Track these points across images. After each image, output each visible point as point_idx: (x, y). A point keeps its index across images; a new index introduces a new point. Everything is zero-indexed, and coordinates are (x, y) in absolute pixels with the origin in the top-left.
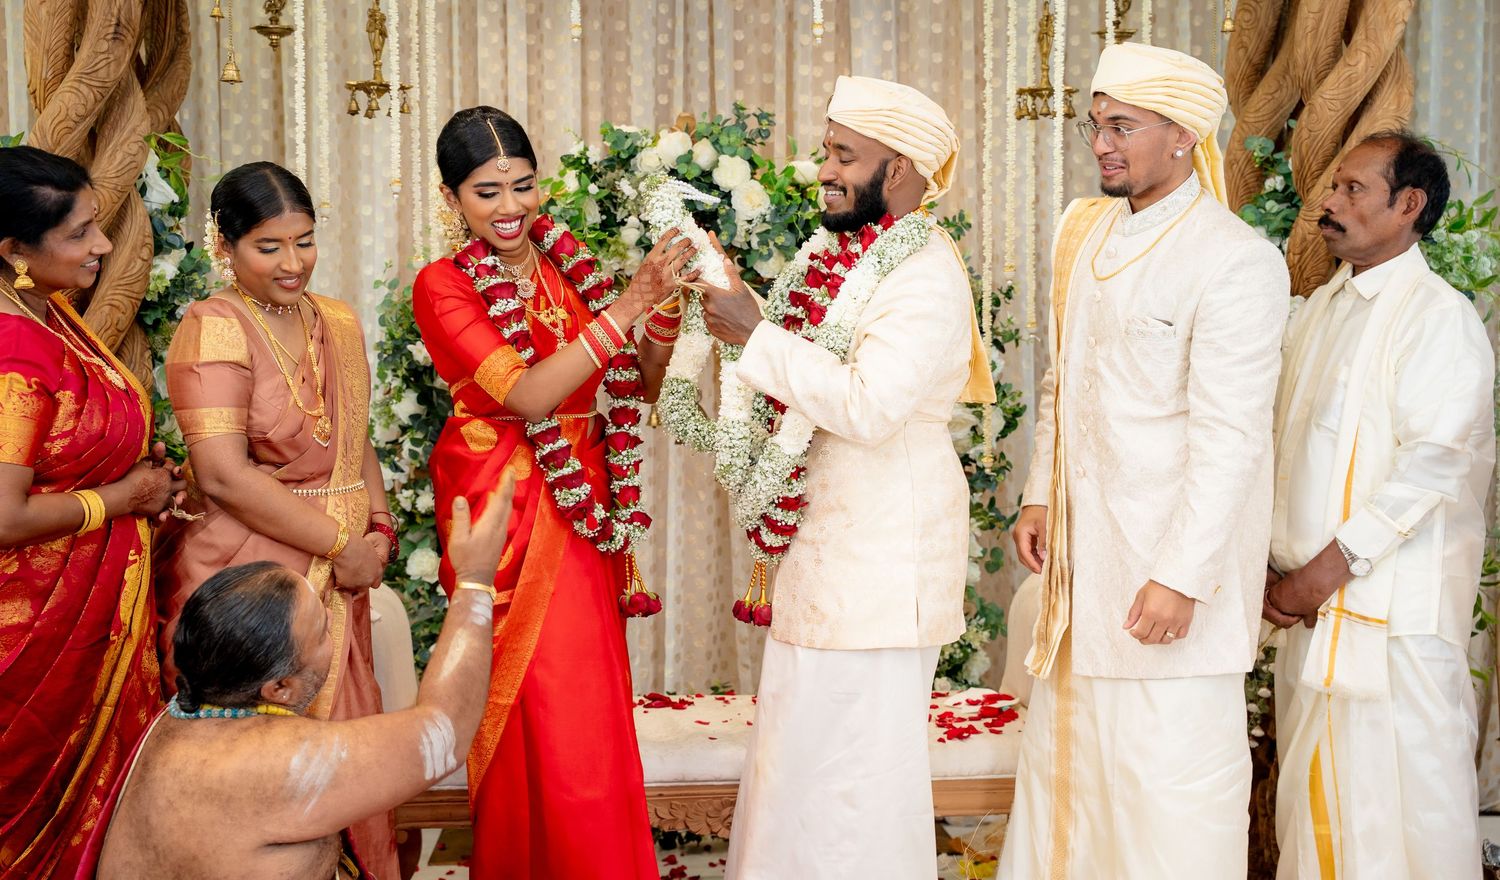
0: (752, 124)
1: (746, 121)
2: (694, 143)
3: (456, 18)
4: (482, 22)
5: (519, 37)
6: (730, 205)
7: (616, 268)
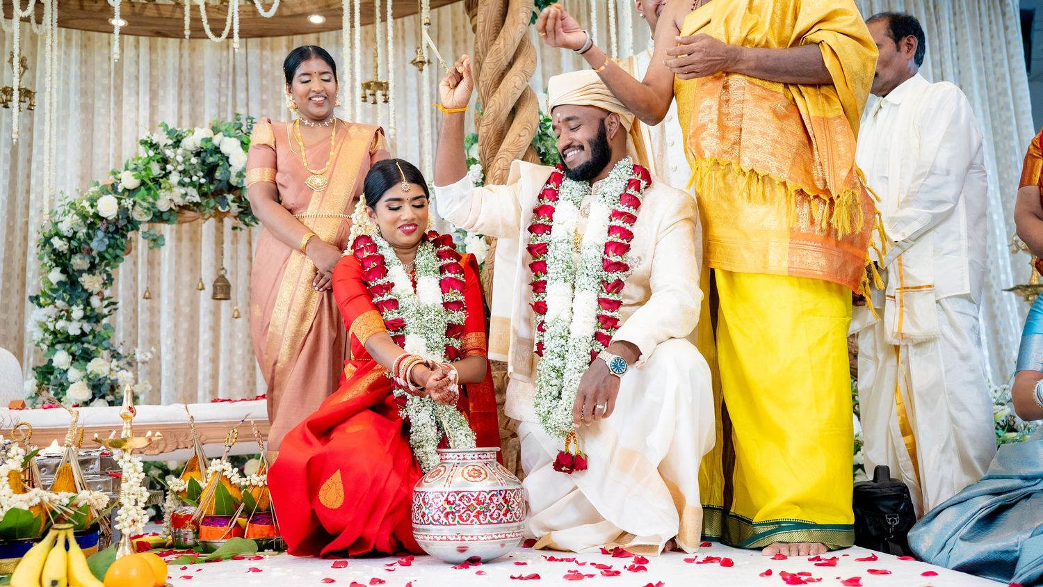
0: (243, 121)
1: (241, 121)
2: (215, 134)
3: (112, 90)
4: (125, 92)
5: (145, 98)
6: (228, 162)
7: (168, 198)
